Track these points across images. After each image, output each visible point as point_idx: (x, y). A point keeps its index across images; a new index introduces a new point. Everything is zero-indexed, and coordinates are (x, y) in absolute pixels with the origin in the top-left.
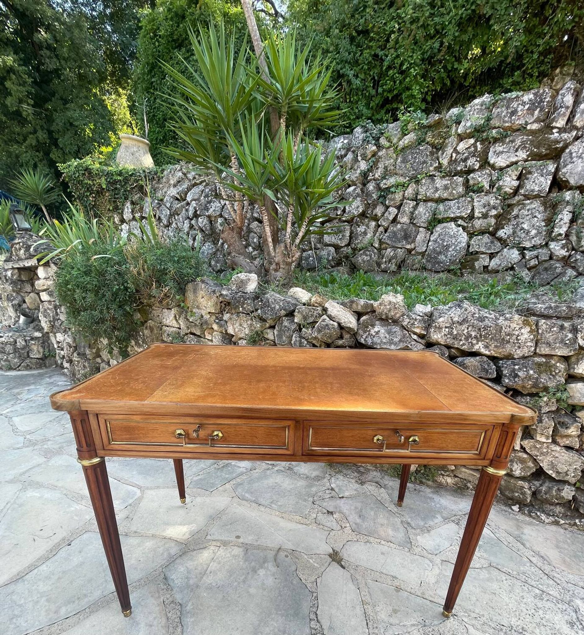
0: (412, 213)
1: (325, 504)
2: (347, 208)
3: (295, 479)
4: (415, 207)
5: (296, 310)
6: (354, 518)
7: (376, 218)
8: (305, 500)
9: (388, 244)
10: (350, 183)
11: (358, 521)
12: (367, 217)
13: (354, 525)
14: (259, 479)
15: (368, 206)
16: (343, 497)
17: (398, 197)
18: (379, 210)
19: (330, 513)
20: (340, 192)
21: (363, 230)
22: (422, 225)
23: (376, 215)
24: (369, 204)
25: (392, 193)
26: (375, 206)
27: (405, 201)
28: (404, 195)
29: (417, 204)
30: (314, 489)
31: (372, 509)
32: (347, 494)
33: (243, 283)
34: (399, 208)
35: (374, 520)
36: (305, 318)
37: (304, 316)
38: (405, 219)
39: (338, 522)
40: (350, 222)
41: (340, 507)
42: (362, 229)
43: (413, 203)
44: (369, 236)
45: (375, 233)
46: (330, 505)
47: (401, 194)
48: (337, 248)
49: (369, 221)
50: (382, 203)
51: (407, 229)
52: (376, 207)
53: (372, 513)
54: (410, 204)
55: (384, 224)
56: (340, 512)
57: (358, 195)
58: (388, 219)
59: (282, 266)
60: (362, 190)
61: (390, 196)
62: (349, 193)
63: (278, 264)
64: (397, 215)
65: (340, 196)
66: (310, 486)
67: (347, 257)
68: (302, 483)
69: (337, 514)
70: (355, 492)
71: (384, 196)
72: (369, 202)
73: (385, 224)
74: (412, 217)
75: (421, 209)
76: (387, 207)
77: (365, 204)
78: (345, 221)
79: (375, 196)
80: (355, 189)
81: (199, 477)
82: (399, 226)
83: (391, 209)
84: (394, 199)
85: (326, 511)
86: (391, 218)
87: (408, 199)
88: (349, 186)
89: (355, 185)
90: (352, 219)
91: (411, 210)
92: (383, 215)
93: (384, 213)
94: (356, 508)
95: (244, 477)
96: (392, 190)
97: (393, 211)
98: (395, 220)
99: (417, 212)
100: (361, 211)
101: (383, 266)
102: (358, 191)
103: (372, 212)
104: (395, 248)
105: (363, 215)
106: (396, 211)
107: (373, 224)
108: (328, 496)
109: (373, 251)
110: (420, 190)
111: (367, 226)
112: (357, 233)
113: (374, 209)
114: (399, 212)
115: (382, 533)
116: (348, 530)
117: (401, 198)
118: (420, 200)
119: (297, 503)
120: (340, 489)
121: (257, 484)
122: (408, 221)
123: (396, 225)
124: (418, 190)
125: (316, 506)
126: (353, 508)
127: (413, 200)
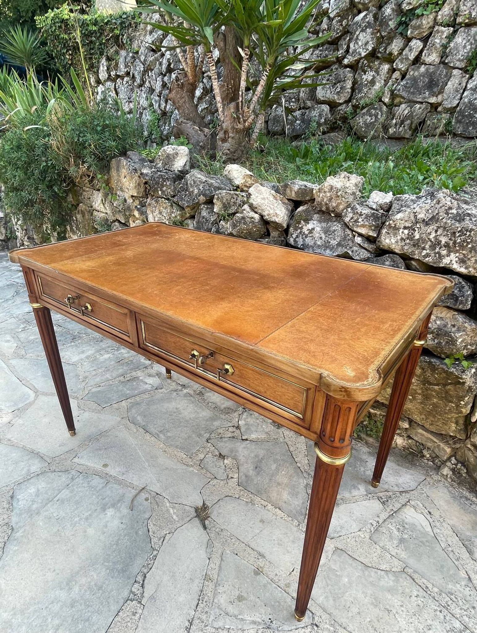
0: (445, 47)
1: (220, 444)
2: (352, 45)
3: (201, 407)
4: (451, 37)
5: (216, 196)
6: (248, 468)
7: (390, 59)
8: (200, 436)
9: (403, 98)
10: (360, 6)
11: (251, 473)
12: (378, 58)
13: (243, 477)
14: (162, 400)
15: (380, 40)
16: (247, 440)
17: (426, 22)
18: (395, 46)
19: (222, 456)
20: (344, 23)
21: (370, 78)
22: (458, 64)
23: (391, 54)
24: (382, 37)
25: (418, 17)
26: (390, 39)
27: (437, 28)
28: (435, 19)
29: (455, 32)
30: (217, 423)
31: (275, 461)
32: (253, 436)
33: (169, 159)
34: (425, 40)
35: (272, 476)
36: (226, 206)
37: (224, 204)
38: (432, 57)
39: (225, 470)
40: (354, 67)
41: (237, 451)
42: (368, 76)
43: (447, 31)
44: (377, 86)
45: (386, 82)
46: (225, 447)
47: (432, 17)
48: (333, 105)
49: (380, 64)
50: (401, 34)
51: (434, 73)
52: (392, 41)
53: (274, 467)
54: (443, 32)
55: (400, 66)
56: (235, 458)
57: (369, 25)
58: (407, 59)
59: (231, 135)
60: (375, 17)
61: (413, 22)
62: (357, 23)
63: (226, 132)
64: (421, 52)
65: (344, 28)
66: (213, 419)
67: (344, 119)
68: (206, 413)
69: (230, 459)
70: (263, 436)
71: (405, 23)
72: (384, 34)
73: (402, 66)
74: (444, 52)
75: (459, 39)
76: (409, 40)
77: (378, 39)
78: (346, 66)
79: (392, 24)
80: (366, 15)
81: (99, 389)
82: (423, 69)
83: (413, 43)
84: (419, 27)
85: (217, 453)
86: (412, 57)
87: (441, 25)
88: (360, 12)
89: (367, 9)
90: (358, 61)
91: (444, 42)
92: (400, 54)
93: (403, 50)
94: (256, 456)
95: (146, 396)
96: (418, 11)
97: (416, 44)
98: (417, 61)
99: (452, 45)
100: (370, 49)
101: (391, 131)
102: (370, 18)
103: (386, 49)
104: (411, 103)
105: (373, 55)
106: (420, 44)
107: (386, 67)
108: (230, 435)
109: (381, 110)
110: (462, 8)
111: (377, 72)
112: (362, 83)
113: (389, 44)
114: (425, 46)
115: (274, 495)
116: (233, 483)
117: (431, 24)
118: (460, 24)
119: (189, 437)
120: (248, 429)
121: (155, 407)
122: (437, 60)
123: (419, 68)
124: (458, 8)
125: (210, 444)
126: (252, 455)
127: (449, 26)
